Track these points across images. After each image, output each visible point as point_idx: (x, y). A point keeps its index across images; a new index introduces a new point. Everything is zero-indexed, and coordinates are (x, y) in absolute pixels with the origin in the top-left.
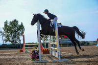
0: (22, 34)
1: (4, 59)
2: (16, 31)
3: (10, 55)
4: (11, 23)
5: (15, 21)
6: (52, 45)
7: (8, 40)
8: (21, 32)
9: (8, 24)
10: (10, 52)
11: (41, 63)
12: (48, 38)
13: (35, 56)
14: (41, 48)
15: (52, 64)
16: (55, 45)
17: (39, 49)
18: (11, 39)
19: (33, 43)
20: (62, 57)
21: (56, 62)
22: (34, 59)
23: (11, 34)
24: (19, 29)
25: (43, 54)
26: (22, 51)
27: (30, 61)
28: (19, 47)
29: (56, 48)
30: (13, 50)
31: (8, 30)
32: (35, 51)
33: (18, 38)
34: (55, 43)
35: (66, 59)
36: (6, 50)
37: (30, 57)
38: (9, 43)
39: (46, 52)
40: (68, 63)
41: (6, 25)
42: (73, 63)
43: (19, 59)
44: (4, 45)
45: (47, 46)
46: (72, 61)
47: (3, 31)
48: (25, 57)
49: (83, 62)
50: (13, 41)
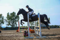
0: (18, 21)
1: (7, 36)
2: (14, 19)
3: (10, 34)
4: (11, 14)
5: (14, 13)
6: (36, 28)
7: (9, 24)
8: (17, 20)
9: (9, 15)
10: (11, 32)
11: (30, 38)
12: (34, 24)
13: (26, 34)
14: (30, 30)
15: (37, 39)
16: (38, 27)
17: (28, 30)
18: (11, 24)
19: (25, 26)
20: (42, 35)
21: (39, 38)
22: (25, 36)
23: (11, 21)
24: (16, 18)
25: (31, 33)
26: (18, 31)
27: (23, 37)
28: (16, 29)
29: (39, 30)
30: (13, 31)
31: (9, 18)
32: (26, 31)
33: (16, 23)
34: (38, 26)
35: (45, 37)
36: (8, 31)
37: (23, 35)
38: (10, 26)
39: (33, 32)
40: (46, 39)
41: (8, 15)
42: (49, 39)
43: (16, 36)
44: (7, 27)
45: (33, 28)
46: (48, 37)
47: (6, 19)
48: (20, 35)
49: (55, 38)
50: (12, 25)
